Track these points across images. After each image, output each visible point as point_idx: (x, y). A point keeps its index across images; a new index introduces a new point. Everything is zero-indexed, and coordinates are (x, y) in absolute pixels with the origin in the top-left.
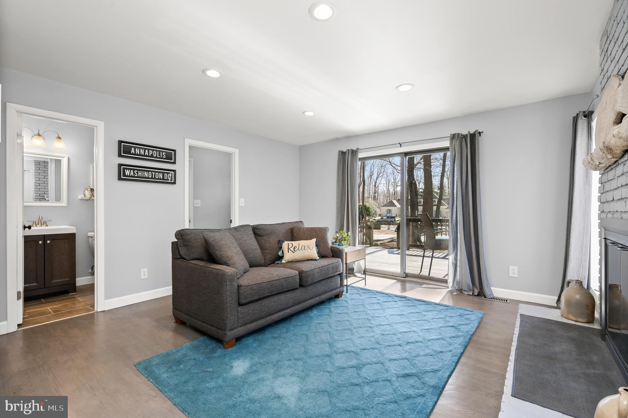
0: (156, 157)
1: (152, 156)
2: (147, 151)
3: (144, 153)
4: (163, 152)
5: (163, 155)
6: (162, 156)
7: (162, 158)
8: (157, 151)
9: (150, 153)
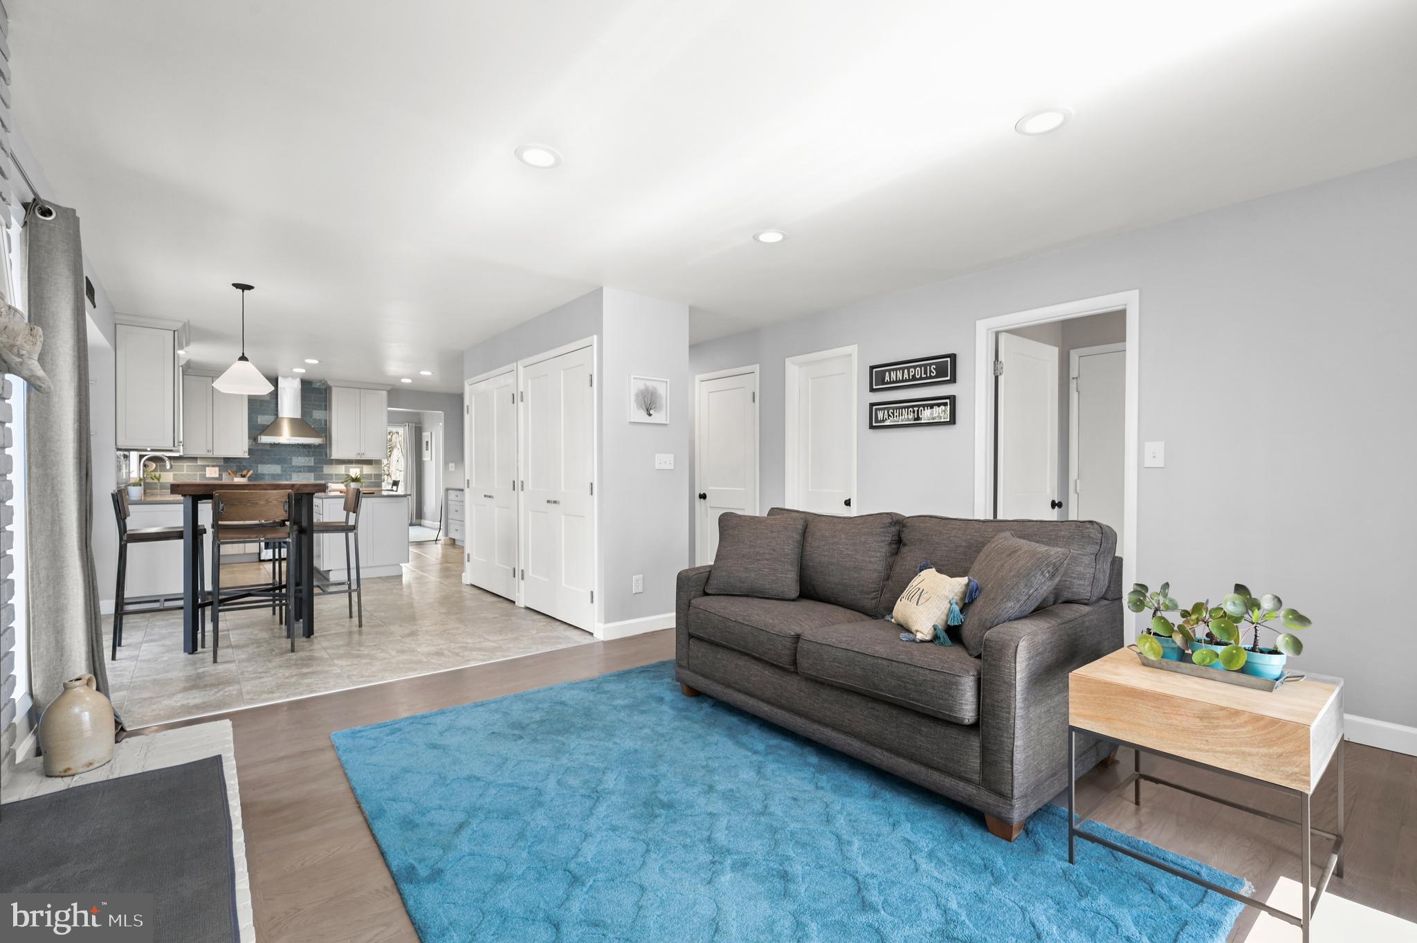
0: (921, 378)
1: (914, 378)
2: (906, 371)
3: (903, 377)
4: (930, 365)
5: (931, 371)
6: (930, 374)
7: (931, 377)
8: (920, 366)
9: (911, 374)
